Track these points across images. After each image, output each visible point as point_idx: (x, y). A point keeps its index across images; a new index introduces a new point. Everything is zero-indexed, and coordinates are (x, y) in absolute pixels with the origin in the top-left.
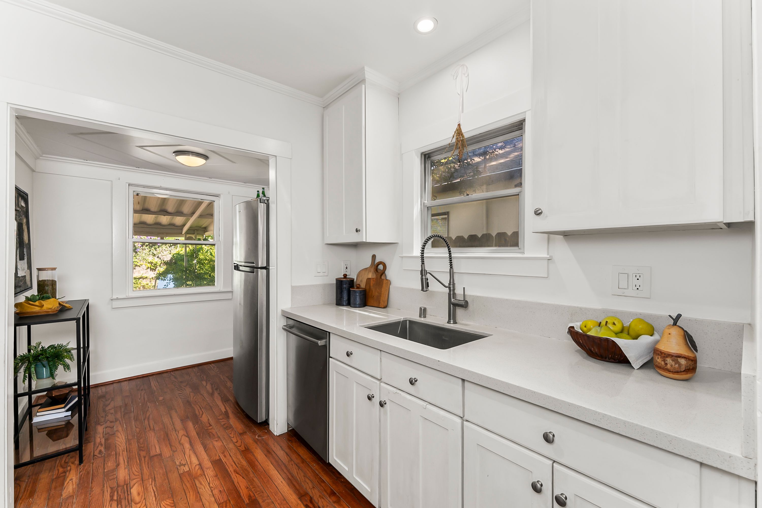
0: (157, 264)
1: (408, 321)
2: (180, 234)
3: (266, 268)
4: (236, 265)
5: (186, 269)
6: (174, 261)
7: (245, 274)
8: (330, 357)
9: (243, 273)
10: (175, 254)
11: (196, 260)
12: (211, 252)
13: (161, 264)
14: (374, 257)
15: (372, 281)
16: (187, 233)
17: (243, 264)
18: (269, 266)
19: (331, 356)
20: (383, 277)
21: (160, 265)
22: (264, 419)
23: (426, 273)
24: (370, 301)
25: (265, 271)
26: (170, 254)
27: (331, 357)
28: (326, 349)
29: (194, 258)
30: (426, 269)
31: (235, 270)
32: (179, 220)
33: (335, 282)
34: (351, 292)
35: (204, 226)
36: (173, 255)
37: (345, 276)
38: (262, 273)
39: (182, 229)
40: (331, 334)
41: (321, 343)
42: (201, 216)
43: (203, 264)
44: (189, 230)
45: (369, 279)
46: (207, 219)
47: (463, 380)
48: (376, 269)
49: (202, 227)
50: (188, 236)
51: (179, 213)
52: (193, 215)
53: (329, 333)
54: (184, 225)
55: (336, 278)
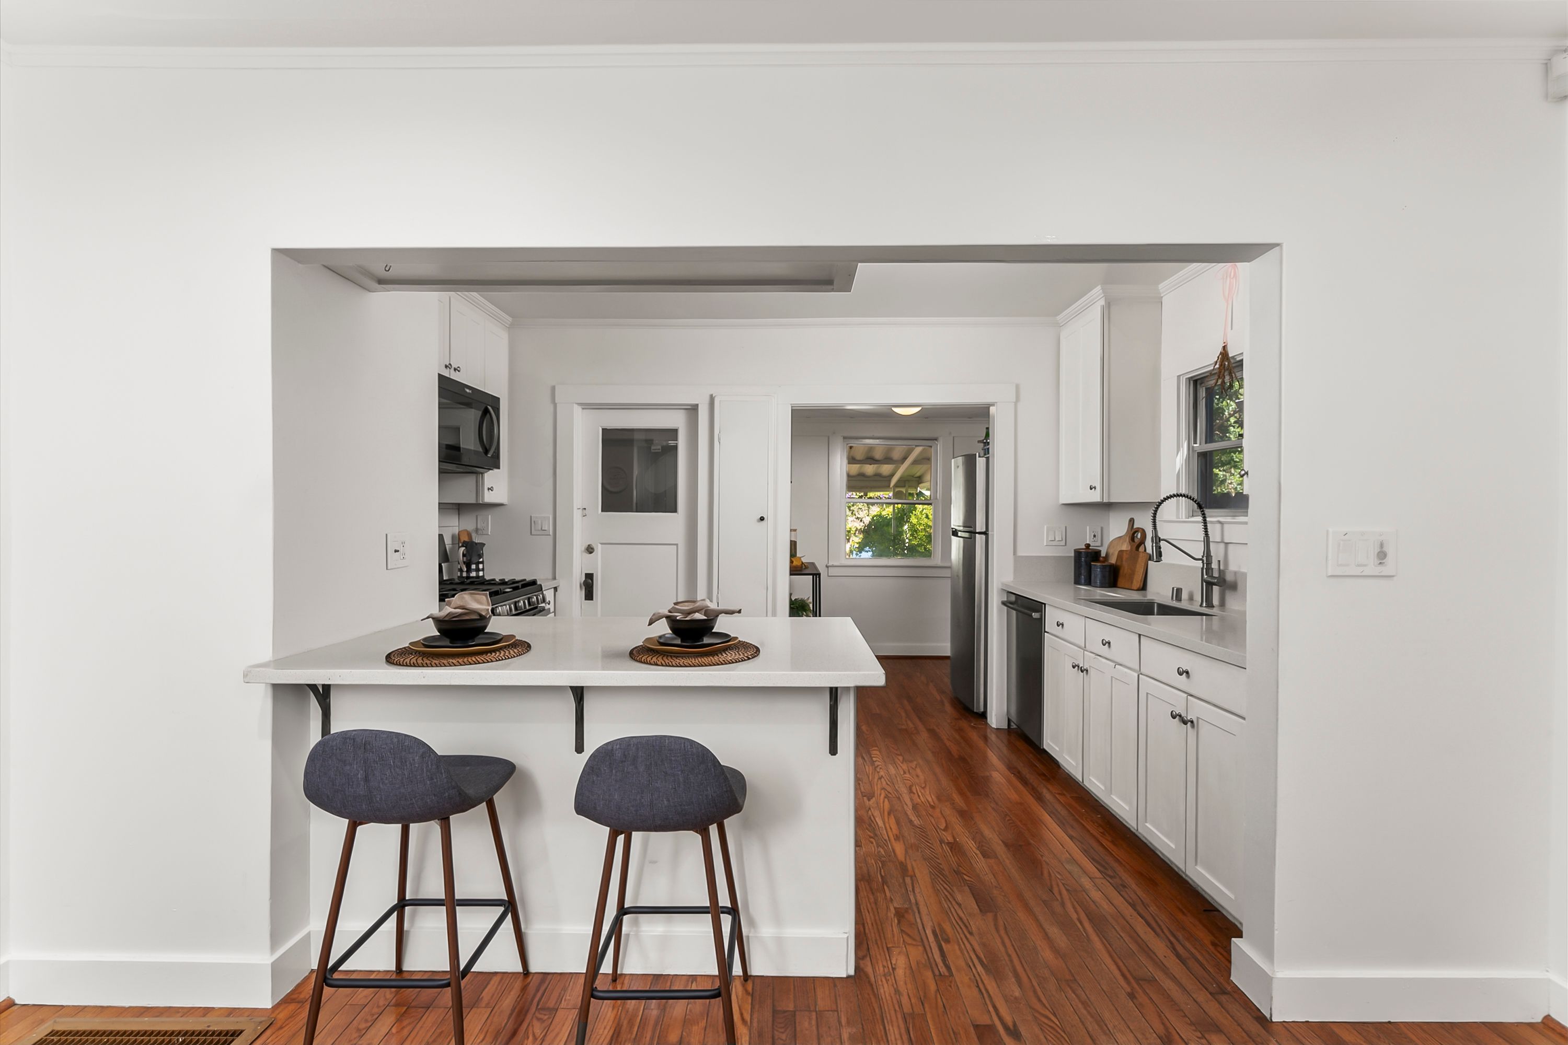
0: (851, 532)
1: (1156, 604)
2: (886, 487)
3: (985, 533)
4: (954, 530)
5: (894, 538)
6: (873, 527)
7: (964, 540)
8: (1045, 632)
9: (962, 539)
10: (875, 516)
11: (907, 524)
12: (927, 514)
13: (856, 531)
14: (1132, 521)
15: (1125, 554)
16: (896, 486)
17: (961, 528)
18: (988, 531)
19: (1046, 630)
20: (1141, 549)
21: (855, 533)
22: (982, 710)
23: (1160, 540)
24: (1121, 581)
25: (984, 536)
26: (868, 515)
27: (1048, 632)
28: (1041, 622)
29: (904, 522)
30: (1160, 535)
31: (952, 537)
32: (886, 469)
33: (1073, 554)
34: (1093, 567)
35: (918, 474)
36: (873, 518)
37: (1088, 546)
38: (980, 539)
39: (890, 481)
40: (1047, 605)
41: (1035, 615)
42: (915, 462)
43: (916, 531)
44: (899, 481)
45: (1121, 552)
46: (921, 466)
47: (1140, 635)
48: (1133, 539)
49: (915, 476)
50: (897, 489)
51: (887, 460)
52: (904, 461)
53: (1045, 604)
54: (892, 475)
55: (1075, 548)
